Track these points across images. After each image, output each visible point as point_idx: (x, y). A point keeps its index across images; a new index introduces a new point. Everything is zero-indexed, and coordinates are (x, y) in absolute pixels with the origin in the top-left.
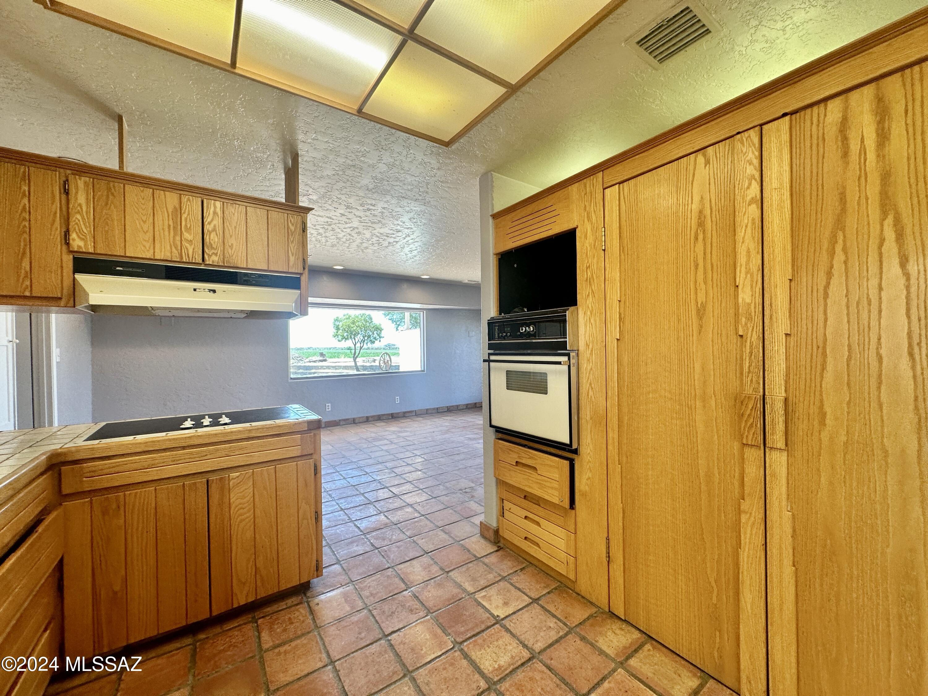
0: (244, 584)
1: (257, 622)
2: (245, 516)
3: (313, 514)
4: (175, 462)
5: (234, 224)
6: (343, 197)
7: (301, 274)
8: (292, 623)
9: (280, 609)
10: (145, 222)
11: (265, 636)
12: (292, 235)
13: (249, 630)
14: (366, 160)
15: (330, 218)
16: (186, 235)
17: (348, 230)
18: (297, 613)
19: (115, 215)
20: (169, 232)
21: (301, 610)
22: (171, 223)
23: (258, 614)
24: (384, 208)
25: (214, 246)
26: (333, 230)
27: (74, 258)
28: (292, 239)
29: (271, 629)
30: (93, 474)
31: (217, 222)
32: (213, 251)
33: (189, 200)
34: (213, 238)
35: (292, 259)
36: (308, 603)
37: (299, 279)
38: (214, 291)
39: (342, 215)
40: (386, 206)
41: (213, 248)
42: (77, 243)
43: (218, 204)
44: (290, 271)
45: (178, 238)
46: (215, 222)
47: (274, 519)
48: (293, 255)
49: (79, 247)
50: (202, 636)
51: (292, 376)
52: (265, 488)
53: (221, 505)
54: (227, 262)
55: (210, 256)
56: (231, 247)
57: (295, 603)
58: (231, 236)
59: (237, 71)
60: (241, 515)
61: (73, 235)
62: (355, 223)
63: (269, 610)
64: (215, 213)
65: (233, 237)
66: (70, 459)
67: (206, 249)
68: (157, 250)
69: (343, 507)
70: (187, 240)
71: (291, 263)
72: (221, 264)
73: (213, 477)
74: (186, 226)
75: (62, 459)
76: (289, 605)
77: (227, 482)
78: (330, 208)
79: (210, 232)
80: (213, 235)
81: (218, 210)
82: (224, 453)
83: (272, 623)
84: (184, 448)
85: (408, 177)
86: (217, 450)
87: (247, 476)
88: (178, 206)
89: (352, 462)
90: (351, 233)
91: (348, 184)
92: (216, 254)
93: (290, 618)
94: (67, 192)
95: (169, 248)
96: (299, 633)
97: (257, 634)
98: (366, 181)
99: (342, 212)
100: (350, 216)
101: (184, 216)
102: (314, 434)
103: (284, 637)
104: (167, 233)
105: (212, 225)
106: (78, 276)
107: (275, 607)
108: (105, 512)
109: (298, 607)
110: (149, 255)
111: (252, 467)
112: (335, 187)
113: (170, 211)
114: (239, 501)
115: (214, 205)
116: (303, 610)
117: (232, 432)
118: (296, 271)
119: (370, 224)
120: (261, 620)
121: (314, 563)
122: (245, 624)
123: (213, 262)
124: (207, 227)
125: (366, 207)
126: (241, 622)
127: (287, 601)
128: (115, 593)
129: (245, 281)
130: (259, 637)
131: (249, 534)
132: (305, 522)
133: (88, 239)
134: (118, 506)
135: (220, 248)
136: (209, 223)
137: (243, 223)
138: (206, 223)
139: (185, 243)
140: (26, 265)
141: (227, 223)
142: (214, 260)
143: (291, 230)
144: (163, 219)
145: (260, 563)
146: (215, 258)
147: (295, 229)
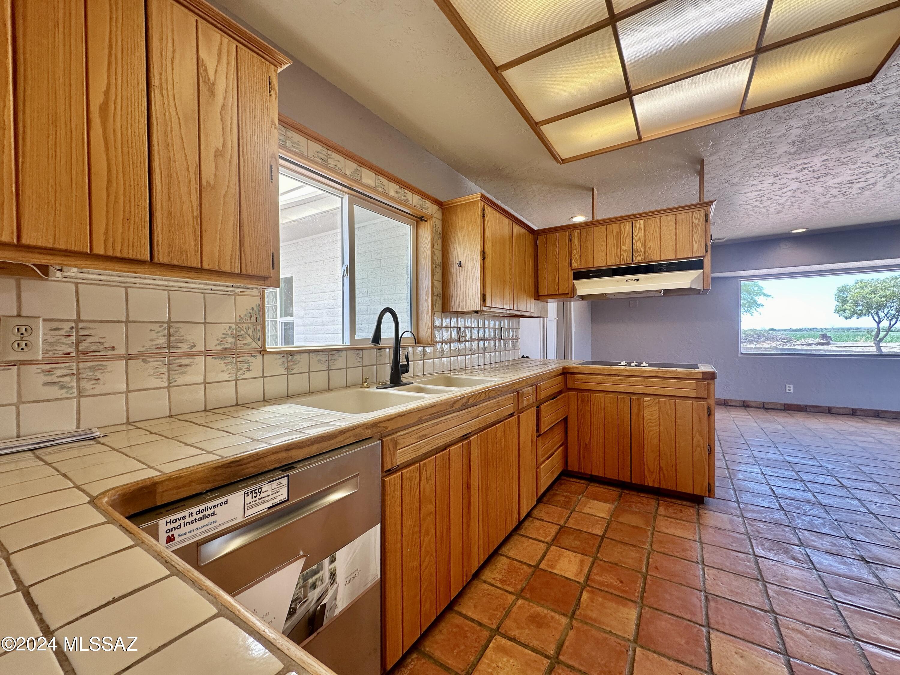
0: (653, 473)
1: (659, 501)
2: (653, 428)
3: (706, 446)
4: (614, 383)
5: (652, 232)
7: (704, 257)
8: (681, 512)
9: (676, 503)
10: (602, 245)
11: (661, 509)
12: (696, 227)
16: (624, 248)
18: (688, 510)
19: (589, 245)
20: (614, 248)
21: (691, 510)
23: (661, 498)
25: (639, 250)
27: (574, 273)
28: (695, 231)
29: (666, 508)
30: (578, 381)
31: (642, 234)
32: (638, 254)
33: (625, 225)
34: (639, 245)
35: (696, 246)
36: (698, 510)
37: (702, 261)
38: (637, 280)
41: (638, 252)
42: (575, 265)
43: (642, 222)
44: (694, 256)
45: (619, 250)
46: (640, 234)
47: (673, 438)
48: (696, 243)
49: (575, 267)
51: (743, 351)
52: (667, 413)
53: (638, 415)
54: (647, 259)
55: (636, 257)
56: (650, 248)
57: (689, 505)
59: (643, 141)
60: (650, 427)
61: (573, 261)
63: (669, 499)
64: (640, 228)
65: (651, 241)
66: (570, 371)
67: (634, 253)
68: (608, 260)
72: (644, 261)
74: (623, 242)
75: (567, 371)
76: (683, 504)
77: (642, 403)
79: (636, 242)
80: (638, 243)
81: (642, 226)
82: (640, 384)
83: (668, 506)
86: (637, 381)
87: (655, 402)
88: (619, 231)
92: (640, 255)
93: (681, 510)
94: (571, 240)
95: (614, 258)
96: (685, 519)
97: (657, 505)
101: (622, 236)
102: (708, 383)
103: (674, 515)
105: (638, 237)
107: (673, 500)
108: (583, 401)
109: (690, 508)
110: (604, 264)
111: (659, 397)
114: (649, 417)
115: (639, 223)
117: (647, 372)
118: (699, 255)
120: (662, 501)
121: (706, 484)
122: (651, 498)
124: (635, 239)
126: (649, 497)
127: (683, 502)
128: (586, 445)
129: (659, 269)
130: (658, 508)
131: (656, 441)
132: (698, 449)
133: (579, 261)
134: (588, 400)
135: (643, 250)
136: (636, 236)
137: (658, 229)
138: (634, 237)
139: (623, 253)
140: (557, 279)
141: (647, 233)
142: (639, 259)
143: (695, 224)
144: (612, 241)
145: (663, 464)
146: (639, 258)
147: (699, 222)
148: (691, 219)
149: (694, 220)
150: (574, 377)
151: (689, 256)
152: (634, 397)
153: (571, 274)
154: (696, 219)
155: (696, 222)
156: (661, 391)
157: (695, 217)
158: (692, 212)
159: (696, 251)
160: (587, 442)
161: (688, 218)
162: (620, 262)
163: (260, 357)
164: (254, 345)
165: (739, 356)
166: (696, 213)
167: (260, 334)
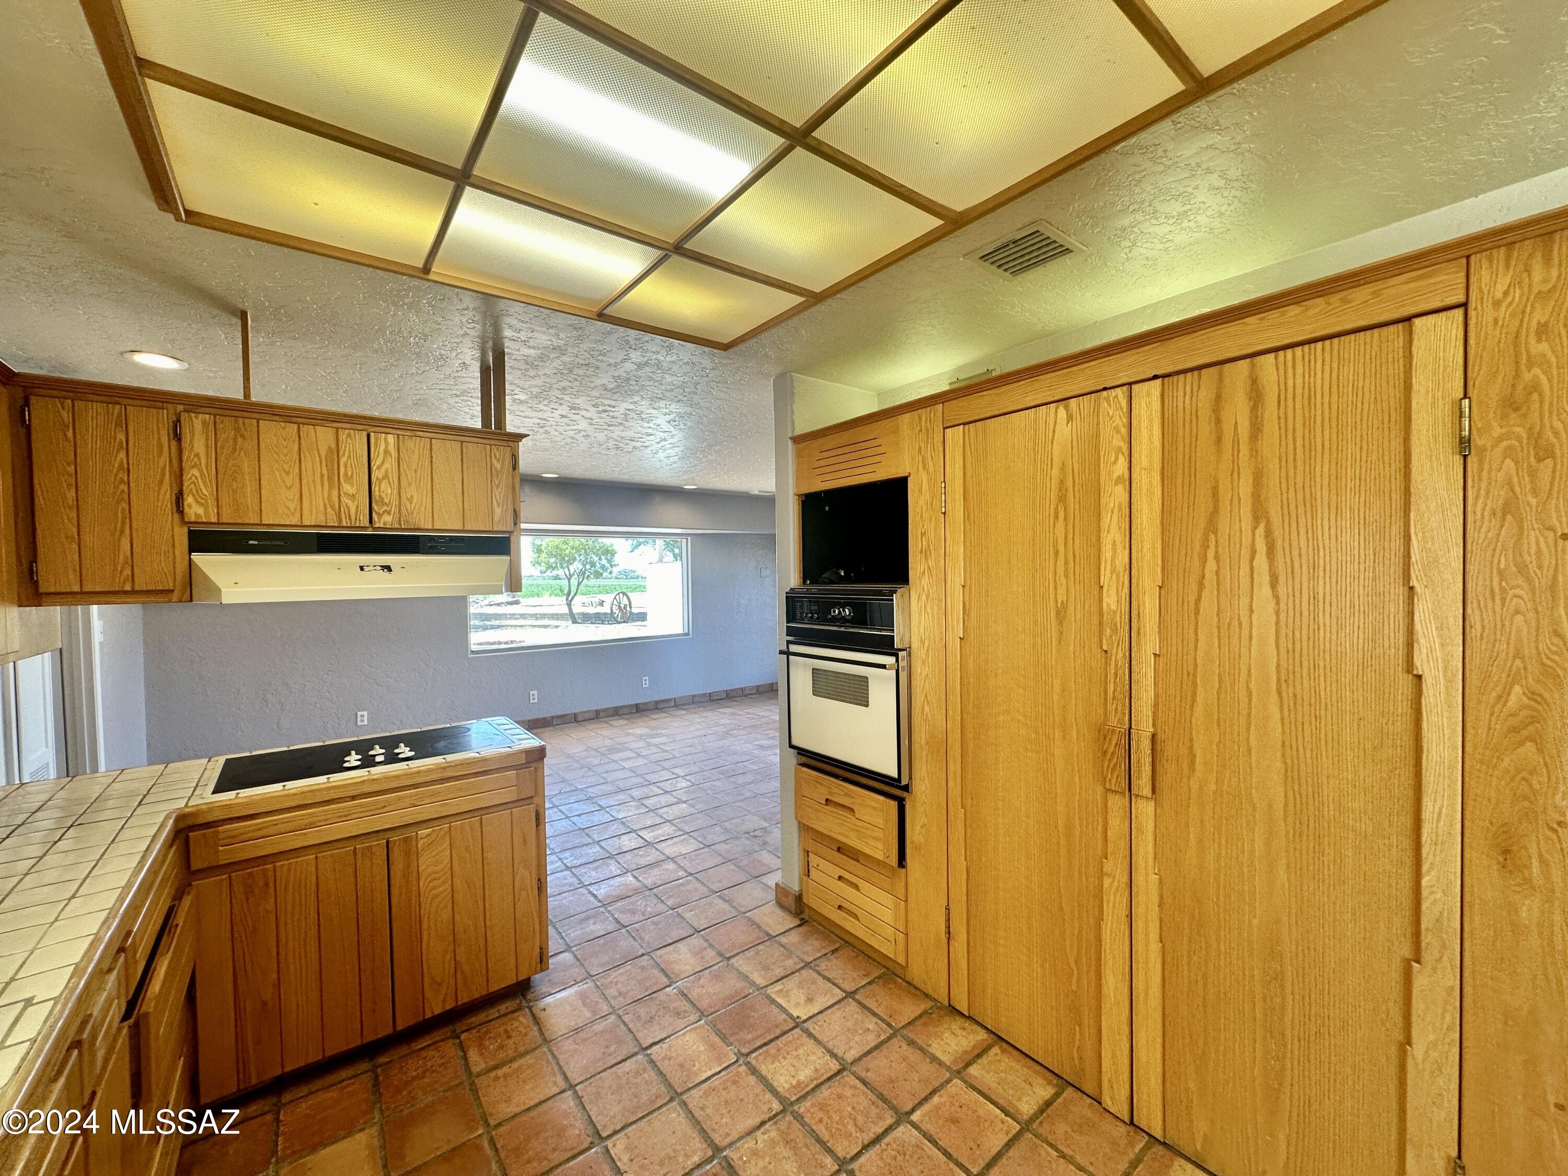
0: (440, 985)
1: (459, 1037)
2: (441, 889)
3: (535, 883)
4: (345, 817)
5: (414, 466)
6: (567, 398)
7: (511, 532)
8: (509, 1037)
9: (490, 1018)
10: (287, 473)
11: (473, 1055)
12: (497, 476)
13: (449, 1049)
14: (605, 359)
15: (545, 420)
16: (347, 487)
17: (571, 433)
18: (516, 1024)
19: (246, 466)
20: (323, 485)
21: (521, 1019)
22: (325, 472)
23: (460, 1027)
24: (629, 410)
25: (386, 500)
26: (546, 432)
27: (191, 533)
28: (497, 482)
29: (481, 1047)
30: (233, 839)
31: (390, 465)
32: (385, 508)
33: (349, 436)
34: (384, 490)
35: (498, 511)
36: (530, 1008)
37: (509, 538)
38: (388, 568)
39: (562, 416)
40: (632, 407)
42: (195, 510)
43: (391, 439)
44: (495, 529)
45: (335, 493)
46: (386, 465)
47: (479, 892)
48: (498, 506)
49: (197, 515)
50: (382, 1060)
51: (474, 648)
52: (467, 849)
53: (406, 876)
54: (407, 522)
55: (380, 515)
56: (410, 500)
57: (511, 1009)
58: (410, 484)
59: (431, 277)
60: (434, 888)
61: (189, 500)
62: (583, 425)
63: (474, 1020)
64: (386, 452)
65: (413, 486)
66: (201, 820)
67: (374, 505)
68: (306, 512)
69: (569, 865)
70: (348, 495)
71: (496, 519)
72: (396, 526)
73: (395, 838)
74: (346, 474)
75: (190, 822)
76: (502, 1012)
77: (414, 843)
78: (545, 408)
79: (380, 481)
80: (384, 484)
81: (392, 448)
82: (408, 802)
83: (481, 1038)
84: (353, 798)
85: (667, 376)
86: (399, 799)
87: (442, 833)
88: (333, 446)
89: (577, 790)
90: (574, 436)
91: (576, 383)
92: (389, 513)
93: (506, 1031)
94: (178, 437)
95: (322, 508)
96: (522, 1049)
97: (462, 1054)
98: (605, 379)
99: (564, 413)
100: (575, 417)
101: (343, 460)
102: (536, 769)
103: (501, 1055)
104: (319, 487)
105: (383, 470)
106: (197, 557)
107: (482, 1017)
108: (249, 891)
109: (517, 1014)
110: (295, 520)
111: (447, 820)
112: (555, 386)
113: (323, 453)
114: (432, 869)
115: (386, 440)
116: (524, 1019)
117: (419, 772)
118: (504, 529)
119: (606, 427)
120: (465, 1034)
121: (537, 950)
122: (442, 1040)
123: (385, 523)
124: (376, 475)
125: (601, 408)
126: (437, 1039)
127: (500, 1007)
128: (265, 1003)
129: (431, 547)
130: (465, 1058)
131: (446, 914)
132: (524, 894)
134: (267, 885)
135: (395, 503)
136: (379, 468)
138: (374, 468)
139: (344, 499)
141: (404, 466)
143: (496, 469)
144: (313, 466)
145: (461, 958)
146: (388, 519)
147: (502, 467)
148: (488, 457)
149: (495, 462)
151: (488, 529)
153: (182, 533)
154: (498, 461)
155: (498, 466)
157: (495, 455)
158: (489, 445)
159: (499, 521)
160: (266, 997)
161: (483, 456)
162: (340, 520)
166: (497, 449)
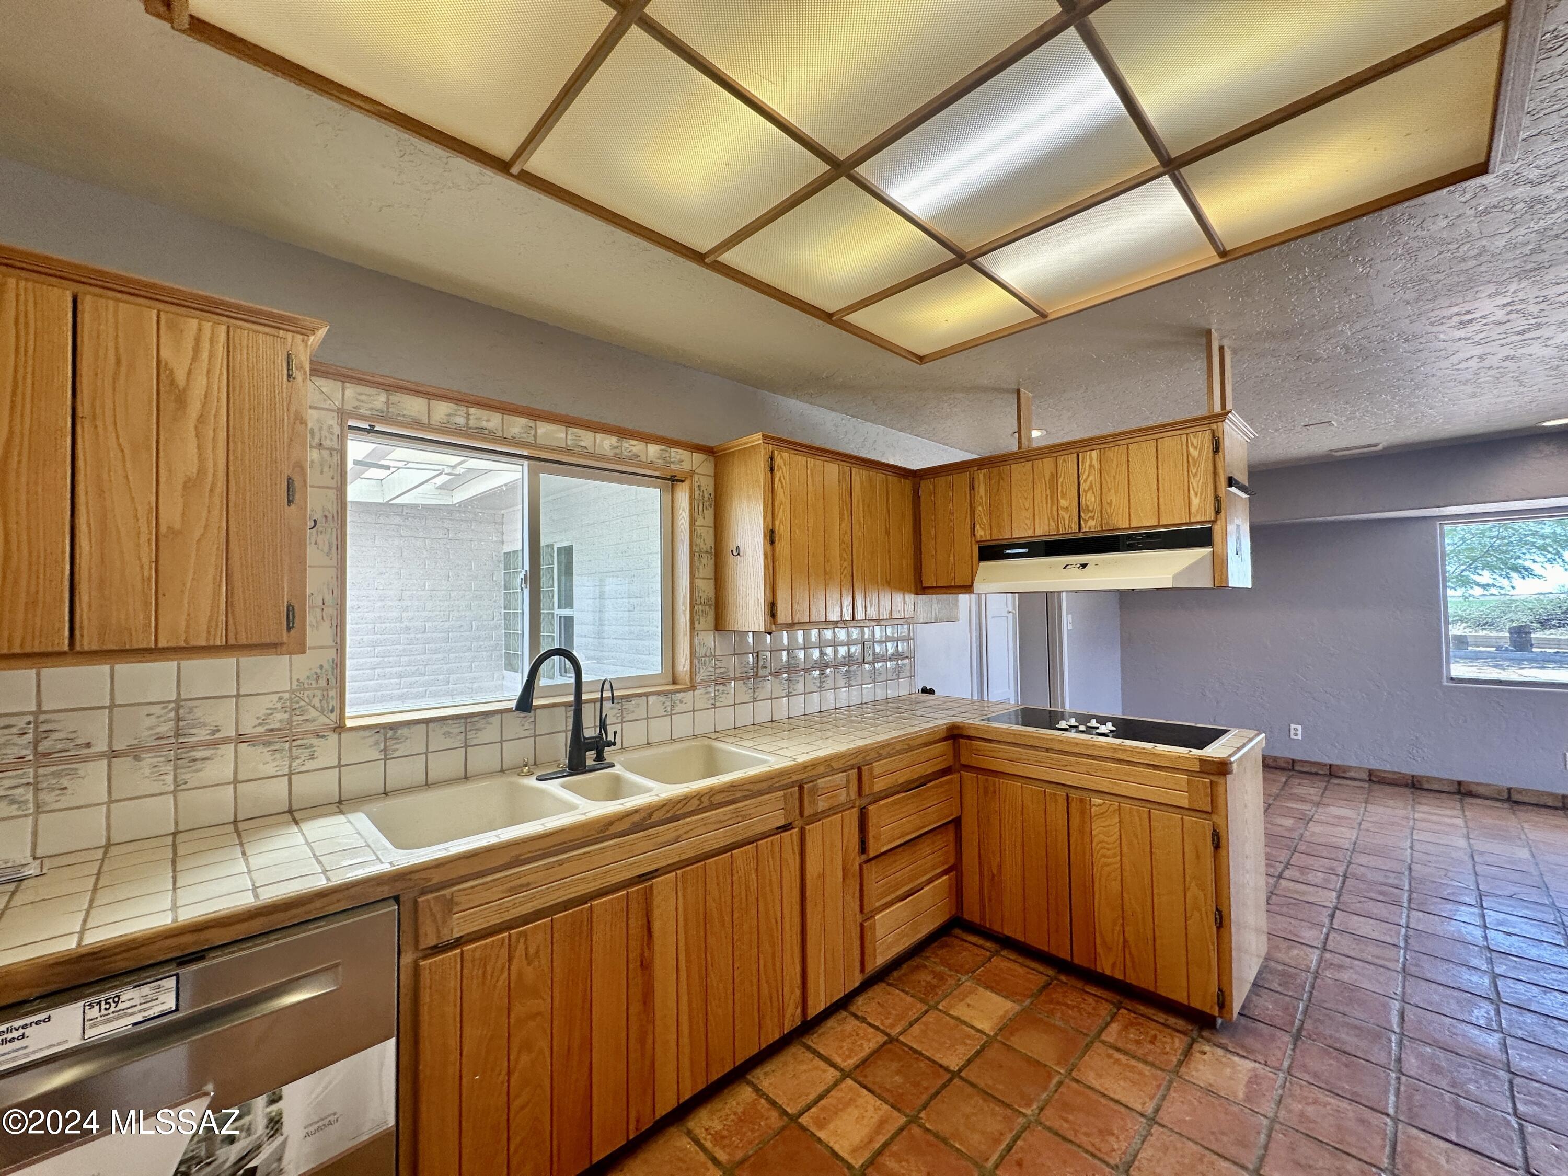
0: (1110, 948)
1: (1118, 1010)
2: (1110, 860)
3: (1211, 909)
5: (1113, 473)
7: (1214, 522)
8: (1152, 1042)
9: (1155, 1018)
10: (1027, 499)
11: (1115, 1027)
12: (1194, 466)
13: (1105, 1009)
16: (1064, 503)
18: (1168, 1040)
19: (1005, 498)
20: (1047, 503)
21: (1177, 1041)
22: (1049, 493)
24: (1508, 305)
25: (1091, 508)
27: (980, 548)
28: (1194, 471)
29: (1126, 1028)
31: (1094, 478)
32: (1090, 514)
33: (1064, 460)
34: (1090, 499)
35: (1195, 501)
36: (1194, 1041)
37: (1211, 528)
38: (1084, 566)
41: (1089, 511)
43: (1094, 454)
44: (1192, 520)
45: (1055, 508)
46: (1091, 478)
47: (1149, 885)
48: (1196, 495)
49: (981, 536)
50: (1063, 978)
52: (1136, 835)
53: (1081, 831)
54: (1107, 524)
55: (1086, 521)
56: (1110, 504)
57: (1179, 1028)
58: (1109, 490)
59: (1051, 317)
60: (1104, 856)
61: (978, 527)
63: (1142, 1009)
64: (1091, 466)
65: (1112, 491)
67: (1082, 514)
68: (1037, 526)
70: (1063, 509)
71: (1195, 508)
72: (1099, 529)
74: (1062, 491)
76: (1168, 1023)
77: (1088, 807)
79: (1086, 492)
80: (1089, 494)
81: (1095, 463)
82: (1084, 769)
83: (1132, 1024)
87: (1111, 809)
88: (1054, 472)
92: (1093, 518)
93: (1155, 1037)
94: (973, 489)
95: (1046, 521)
96: (1150, 1059)
97: (1108, 1019)
101: (1060, 480)
102: (1212, 782)
103: (1132, 1047)
104: (1045, 506)
105: (1088, 483)
106: (979, 564)
107: (1150, 1012)
108: (986, 792)
109: (1177, 1035)
110: (1030, 533)
111: (1119, 799)
113: (1047, 479)
114: (1103, 837)
115: (1090, 456)
118: (1203, 519)
123: (1090, 528)
124: (1084, 487)
129: (1127, 545)
130: (1108, 1024)
131: (1115, 886)
132: (1196, 914)
133: (987, 527)
134: (995, 792)
135: (1098, 509)
136: (1085, 481)
137: (1125, 467)
138: (1082, 482)
139: (1061, 512)
140: (951, 558)
141: (1105, 474)
142: (1091, 526)
143: (1193, 458)
144: (1042, 491)
145: (1131, 939)
146: (1092, 523)
147: (1200, 454)
148: (1185, 447)
149: (1191, 449)
150: (971, 745)
151: (1184, 521)
152: (1074, 794)
153: (976, 548)
154: (1196, 448)
155: (1194, 453)
156: (1123, 788)
157: (1192, 444)
158: (1187, 434)
159: (1197, 511)
160: (995, 872)
161: (1179, 447)
162: (1058, 530)
163: (334, 737)
164: (323, 720)
165: (1445, 683)
166: (1195, 437)
167: (334, 703)
